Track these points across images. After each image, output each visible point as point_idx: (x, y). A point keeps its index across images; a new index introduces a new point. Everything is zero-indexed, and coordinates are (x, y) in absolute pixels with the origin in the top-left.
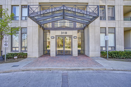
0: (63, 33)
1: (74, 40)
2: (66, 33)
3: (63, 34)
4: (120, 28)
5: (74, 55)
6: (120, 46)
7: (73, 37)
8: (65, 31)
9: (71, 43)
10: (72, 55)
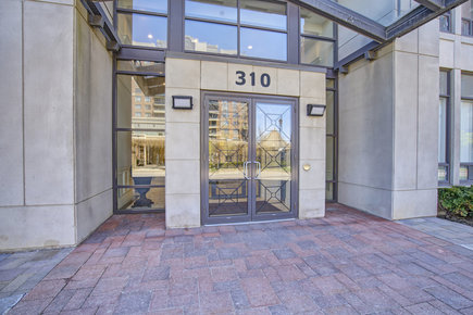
0: (248, 78)
1: (310, 128)
2: (266, 80)
3: (248, 88)
5: (308, 210)
7: (303, 109)
8: (259, 70)
10: (294, 211)
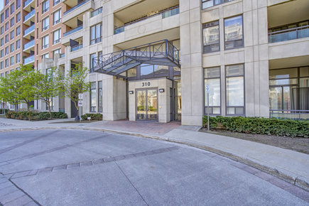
0: (145, 84)
2: (149, 84)
3: (145, 87)
7: (165, 90)
8: (147, 82)
9: (156, 101)
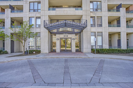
1: (73, 42)
4: (106, 32)
5: (73, 51)
6: (106, 45)
7: (72, 39)
